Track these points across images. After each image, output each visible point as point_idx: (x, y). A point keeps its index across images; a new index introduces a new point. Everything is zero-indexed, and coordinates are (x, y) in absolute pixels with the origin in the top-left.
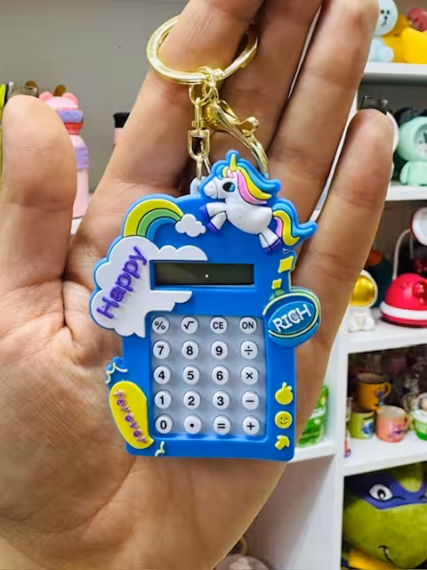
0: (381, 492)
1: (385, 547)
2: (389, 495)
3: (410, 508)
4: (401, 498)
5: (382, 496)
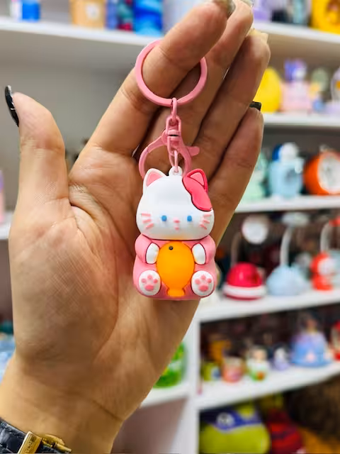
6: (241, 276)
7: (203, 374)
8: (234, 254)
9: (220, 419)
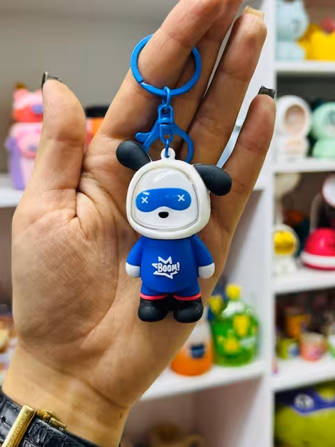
6: (322, 243)
7: (278, 351)
8: (313, 218)
9: (298, 401)
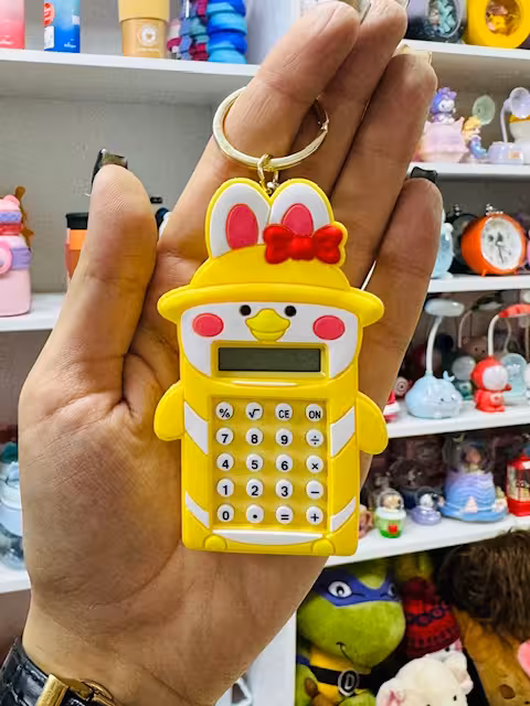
0: (340, 589)
1: (341, 644)
2: (347, 591)
3: (368, 606)
4: (361, 595)
5: (341, 592)
